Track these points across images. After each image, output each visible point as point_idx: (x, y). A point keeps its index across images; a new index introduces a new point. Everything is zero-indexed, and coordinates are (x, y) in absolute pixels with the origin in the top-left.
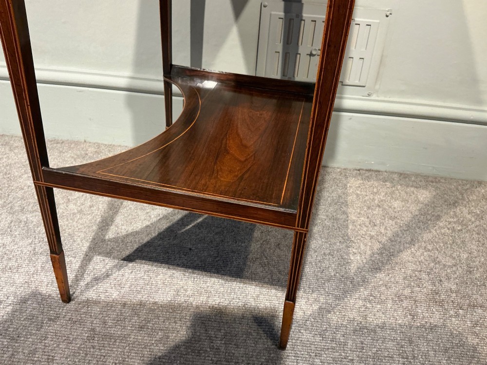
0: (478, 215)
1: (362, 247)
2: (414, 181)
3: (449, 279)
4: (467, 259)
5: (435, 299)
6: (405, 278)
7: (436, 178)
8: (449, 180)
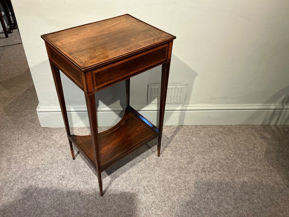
0: (218, 140)
1: (184, 156)
2: (199, 128)
3: (207, 164)
4: (213, 156)
5: (203, 171)
6: (196, 165)
7: (206, 126)
8: (210, 126)
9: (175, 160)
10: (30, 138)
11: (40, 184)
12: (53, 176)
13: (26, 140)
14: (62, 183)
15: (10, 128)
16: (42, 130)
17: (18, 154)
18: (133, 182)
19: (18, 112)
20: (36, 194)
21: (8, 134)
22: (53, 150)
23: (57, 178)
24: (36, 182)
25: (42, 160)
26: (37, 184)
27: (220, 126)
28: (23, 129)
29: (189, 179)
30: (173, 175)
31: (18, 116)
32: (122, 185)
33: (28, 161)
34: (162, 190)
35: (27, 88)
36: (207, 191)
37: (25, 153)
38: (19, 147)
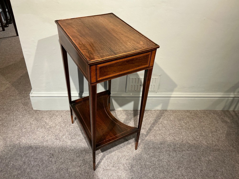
0: (186, 123)
1: (158, 137)
2: (170, 113)
3: (177, 144)
4: (182, 138)
5: (174, 150)
6: (168, 145)
7: (175, 111)
8: (179, 111)
10: (24, 119)
11: (33, 161)
12: (44, 154)
13: (20, 121)
14: (52, 160)
15: (6, 110)
16: (34, 112)
17: (13, 133)
18: (114, 160)
19: (13, 96)
20: (29, 170)
21: (5, 116)
22: (44, 130)
23: (47, 155)
24: (29, 159)
25: (34, 139)
26: (30, 161)
27: (187, 111)
28: (17, 111)
29: (162, 158)
30: (149, 154)
31: (13, 100)
33: (22, 140)
34: (139, 167)
35: (21, 75)
36: (178, 168)
37: (19, 132)
38: (14, 127)
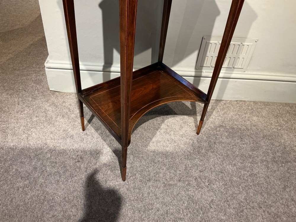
0: (286, 121)
1: (246, 141)
2: (260, 105)
3: (278, 152)
4: (284, 142)
5: (274, 161)
6: (263, 153)
7: (268, 103)
8: (273, 103)
9: (234, 144)
10: (34, 103)
11: (49, 166)
12: (67, 156)
13: (29, 105)
14: (80, 166)
15: (7, 88)
16: (50, 94)
17: (17, 123)
18: (180, 171)
19: (18, 70)
20: (43, 181)
21: (5, 96)
22: (66, 120)
23: (73, 158)
24: (42, 163)
25: (52, 133)
26: (44, 166)
27: (286, 104)
28: (25, 91)
29: (257, 171)
30: (235, 165)
31: (19, 75)
32: (165, 174)
33: (32, 134)
34: (221, 184)
35: (31, 43)
36: (284, 188)
37: (27, 122)
38: (19, 114)
